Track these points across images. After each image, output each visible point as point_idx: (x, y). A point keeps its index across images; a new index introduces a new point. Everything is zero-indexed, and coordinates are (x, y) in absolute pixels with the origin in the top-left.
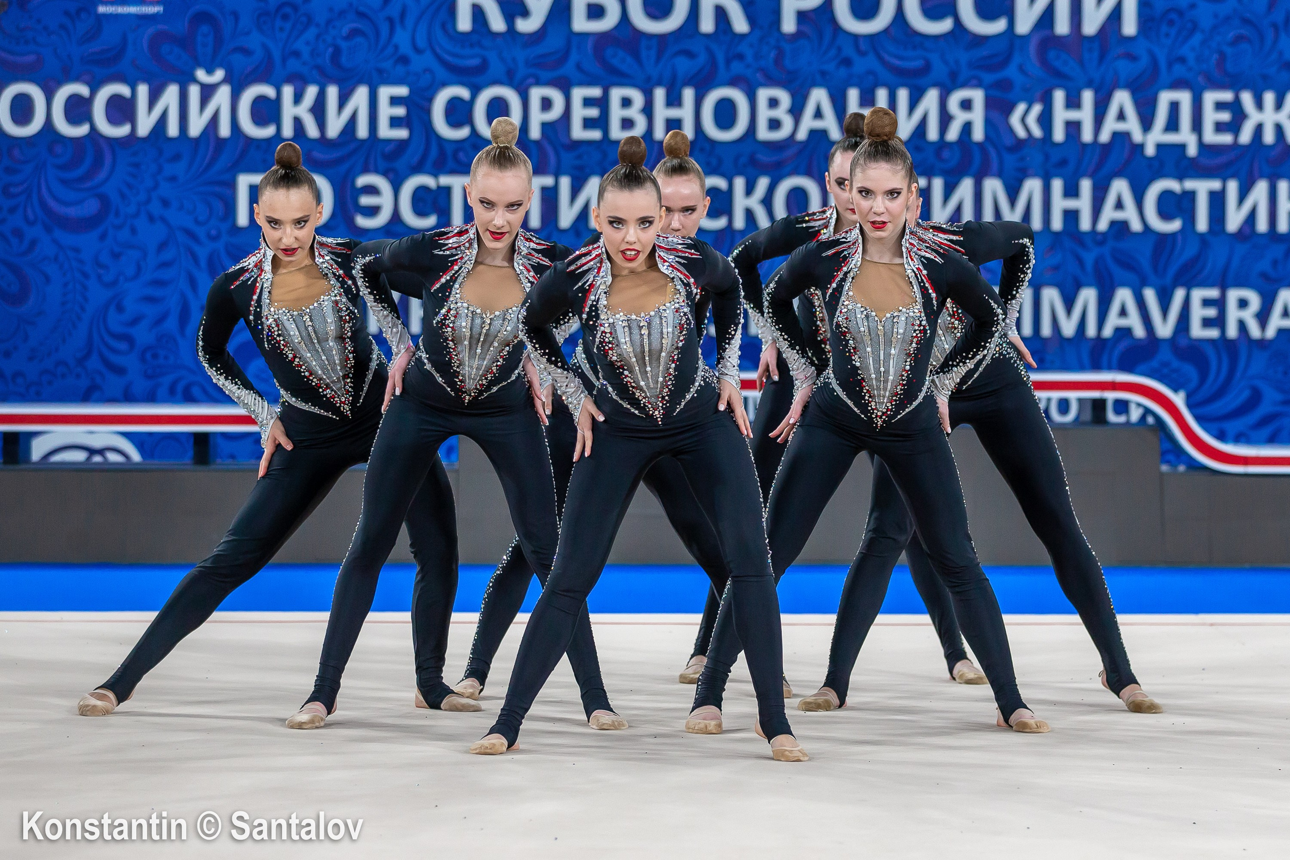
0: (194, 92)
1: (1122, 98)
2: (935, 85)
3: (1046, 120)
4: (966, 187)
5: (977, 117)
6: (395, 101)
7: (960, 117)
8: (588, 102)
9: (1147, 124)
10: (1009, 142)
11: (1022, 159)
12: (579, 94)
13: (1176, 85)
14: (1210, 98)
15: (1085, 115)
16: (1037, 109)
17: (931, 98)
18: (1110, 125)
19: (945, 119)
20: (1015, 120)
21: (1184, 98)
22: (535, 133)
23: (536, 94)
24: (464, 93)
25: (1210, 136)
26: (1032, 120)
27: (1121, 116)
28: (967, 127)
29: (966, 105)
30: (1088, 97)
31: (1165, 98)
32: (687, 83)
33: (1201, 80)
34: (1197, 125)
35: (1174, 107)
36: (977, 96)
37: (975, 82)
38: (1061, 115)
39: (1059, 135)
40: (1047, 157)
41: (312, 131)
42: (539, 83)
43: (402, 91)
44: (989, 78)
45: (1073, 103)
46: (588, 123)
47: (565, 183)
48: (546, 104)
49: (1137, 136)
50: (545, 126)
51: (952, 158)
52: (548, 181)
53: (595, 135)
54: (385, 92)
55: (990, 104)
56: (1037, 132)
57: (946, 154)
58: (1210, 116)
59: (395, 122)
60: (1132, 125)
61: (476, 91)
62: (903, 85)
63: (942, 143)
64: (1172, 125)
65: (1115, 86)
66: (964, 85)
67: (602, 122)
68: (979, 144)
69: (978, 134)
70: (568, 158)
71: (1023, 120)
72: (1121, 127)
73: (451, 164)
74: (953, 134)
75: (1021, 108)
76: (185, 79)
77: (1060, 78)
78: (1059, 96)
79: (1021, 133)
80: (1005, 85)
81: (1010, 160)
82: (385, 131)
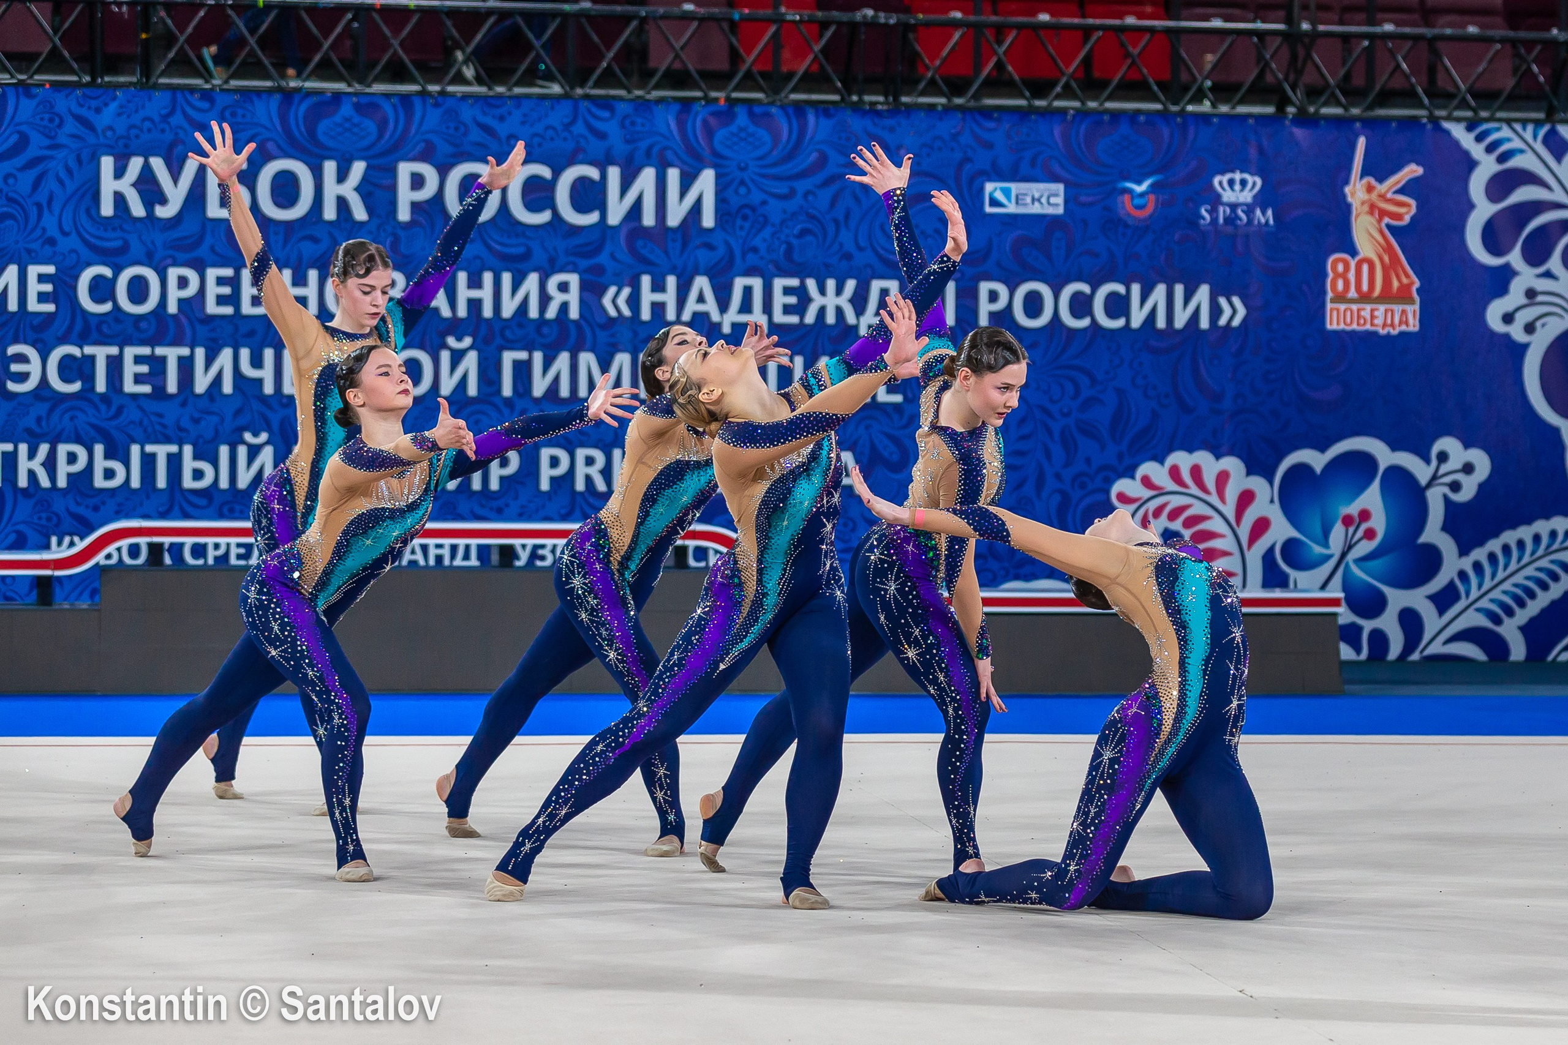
1: (701, 283)
2: (535, 270)
3: (634, 301)
4: (563, 360)
5: (573, 298)
6: (42, 278)
7: (558, 298)
8: (221, 281)
9: (723, 307)
10: (601, 320)
11: (613, 336)
12: (212, 273)
13: (749, 272)
14: (779, 284)
15: (669, 297)
16: (626, 291)
17: (532, 282)
18: (692, 306)
19: (545, 299)
20: (607, 301)
21: (757, 283)
22: (172, 308)
23: (173, 273)
24: (107, 272)
25: (779, 317)
26: (621, 301)
27: (701, 299)
28: (564, 307)
29: (563, 287)
30: (671, 281)
31: (739, 283)
32: (312, 267)
33: (771, 267)
34: (767, 308)
35: (748, 291)
36: (573, 279)
37: (570, 267)
38: (648, 297)
39: (646, 315)
40: (635, 334)
42: (176, 264)
43: (49, 269)
44: (584, 263)
45: (658, 286)
46: (221, 300)
47: (200, 353)
48: (183, 282)
49: (715, 317)
50: (181, 301)
51: (551, 334)
52: (185, 351)
53: (228, 310)
54: (33, 271)
55: (584, 287)
56: (626, 312)
57: (545, 330)
58: (780, 300)
59: (42, 297)
60: (711, 306)
61: (118, 270)
62: (508, 270)
63: (542, 321)
64: (746, 307)
65: (697, 272)
66: (562, 270)
67: (233, 299)
68: (574, 322)
69: (574, 313)
70: (202, 330)
71: (614, 302)
72: (701, 308)
73: (95, 335)
74: (551, 313)
75: (613, 290)
77: (648, 266)
78: (646, 281)
79: (613, 313)
80: (599, 270)
81: (602, 336)
82: (33, 305)
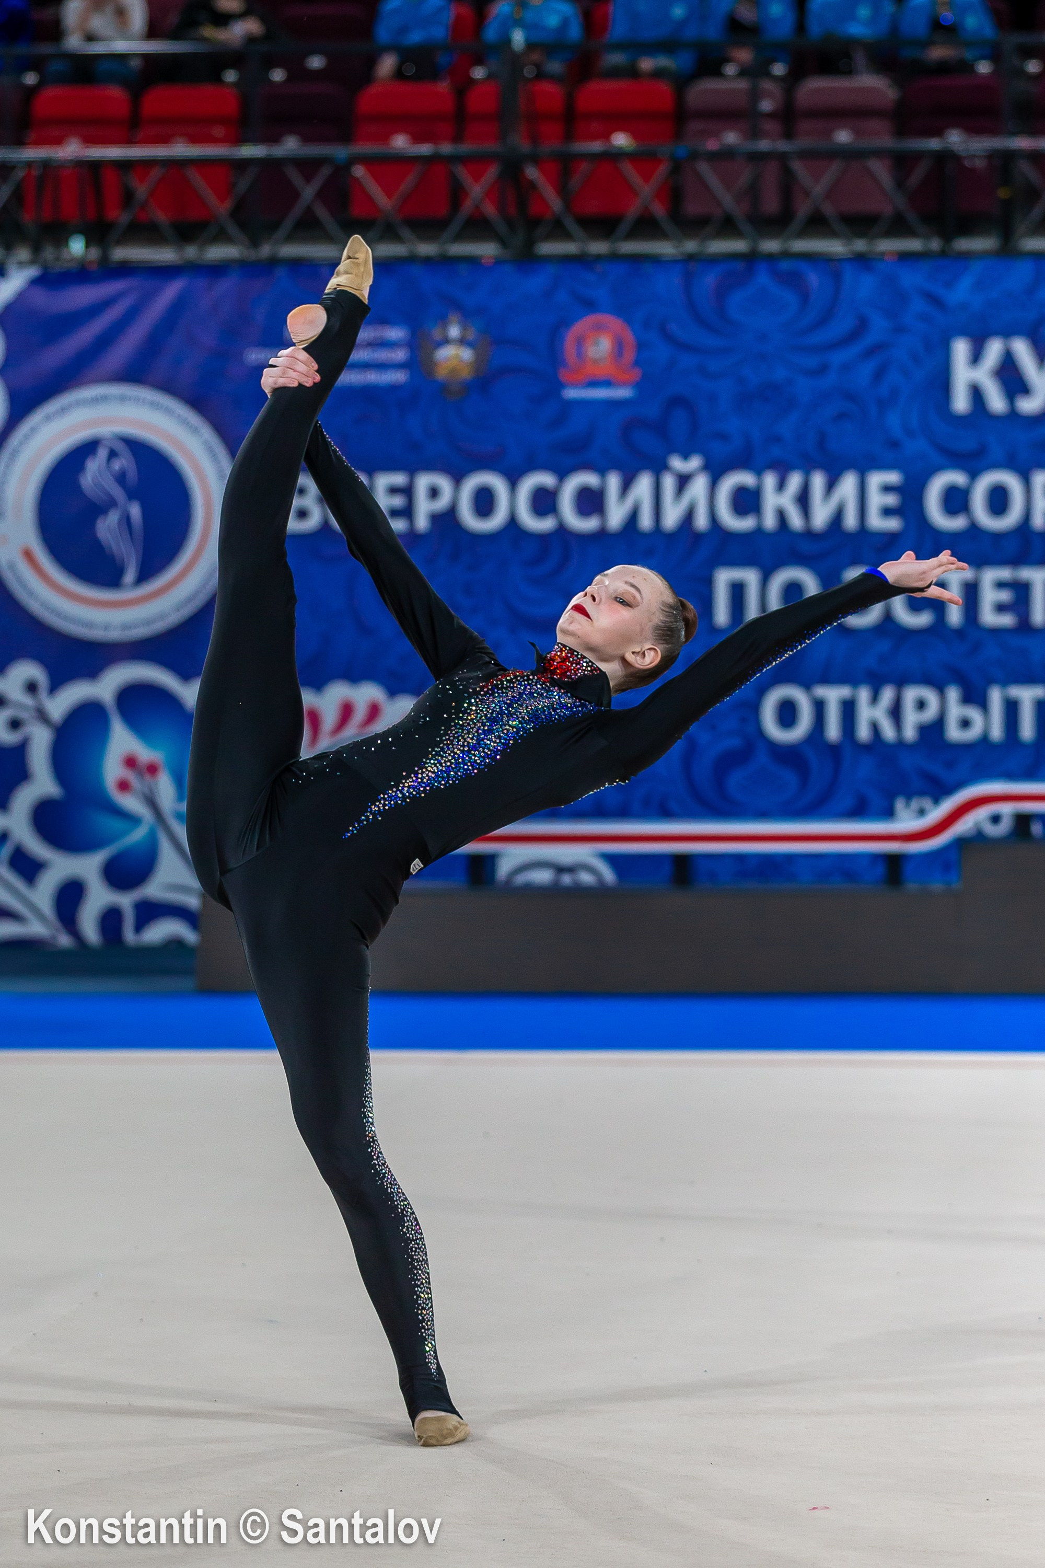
0: (669, 482)
6: (887, 489)
22: (1039, 523)
23: (1039, 479)
24: (961, 479)
41: (796, 521)
43: (893, 477)
54: (876, 479)
59: (887, 512)
61: (974, 476)
76: (659, 468)
82: (876, 522)
